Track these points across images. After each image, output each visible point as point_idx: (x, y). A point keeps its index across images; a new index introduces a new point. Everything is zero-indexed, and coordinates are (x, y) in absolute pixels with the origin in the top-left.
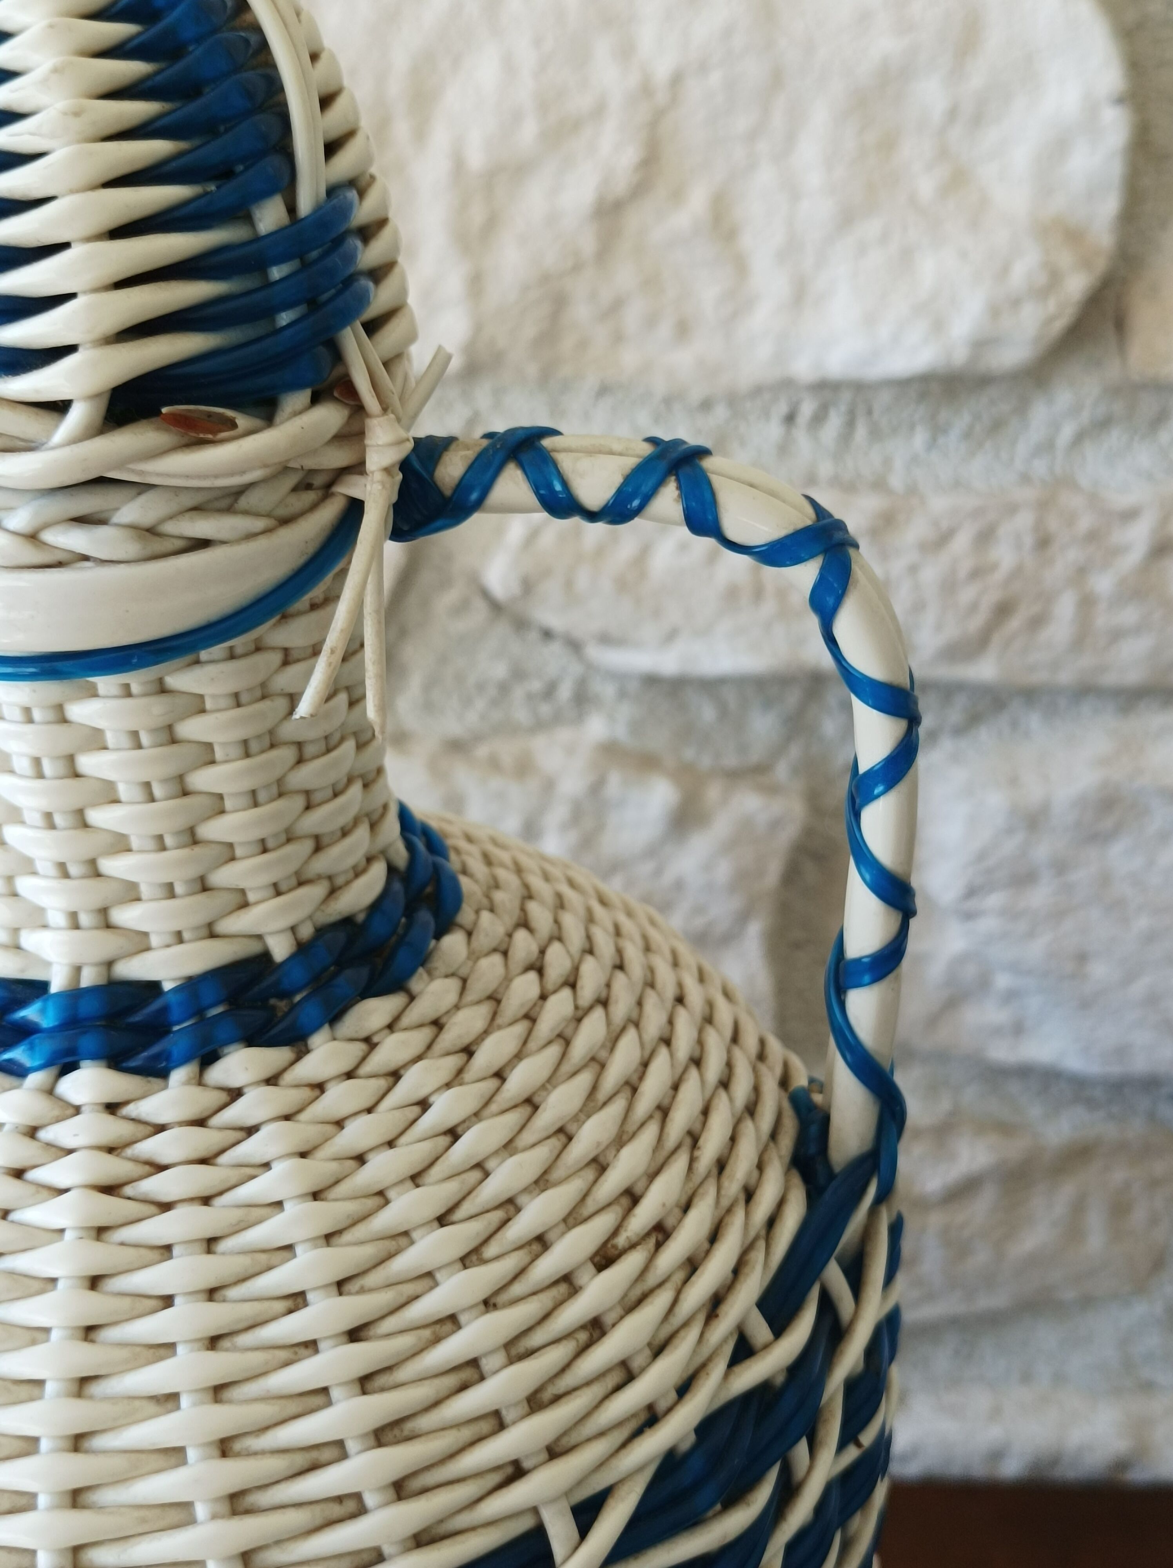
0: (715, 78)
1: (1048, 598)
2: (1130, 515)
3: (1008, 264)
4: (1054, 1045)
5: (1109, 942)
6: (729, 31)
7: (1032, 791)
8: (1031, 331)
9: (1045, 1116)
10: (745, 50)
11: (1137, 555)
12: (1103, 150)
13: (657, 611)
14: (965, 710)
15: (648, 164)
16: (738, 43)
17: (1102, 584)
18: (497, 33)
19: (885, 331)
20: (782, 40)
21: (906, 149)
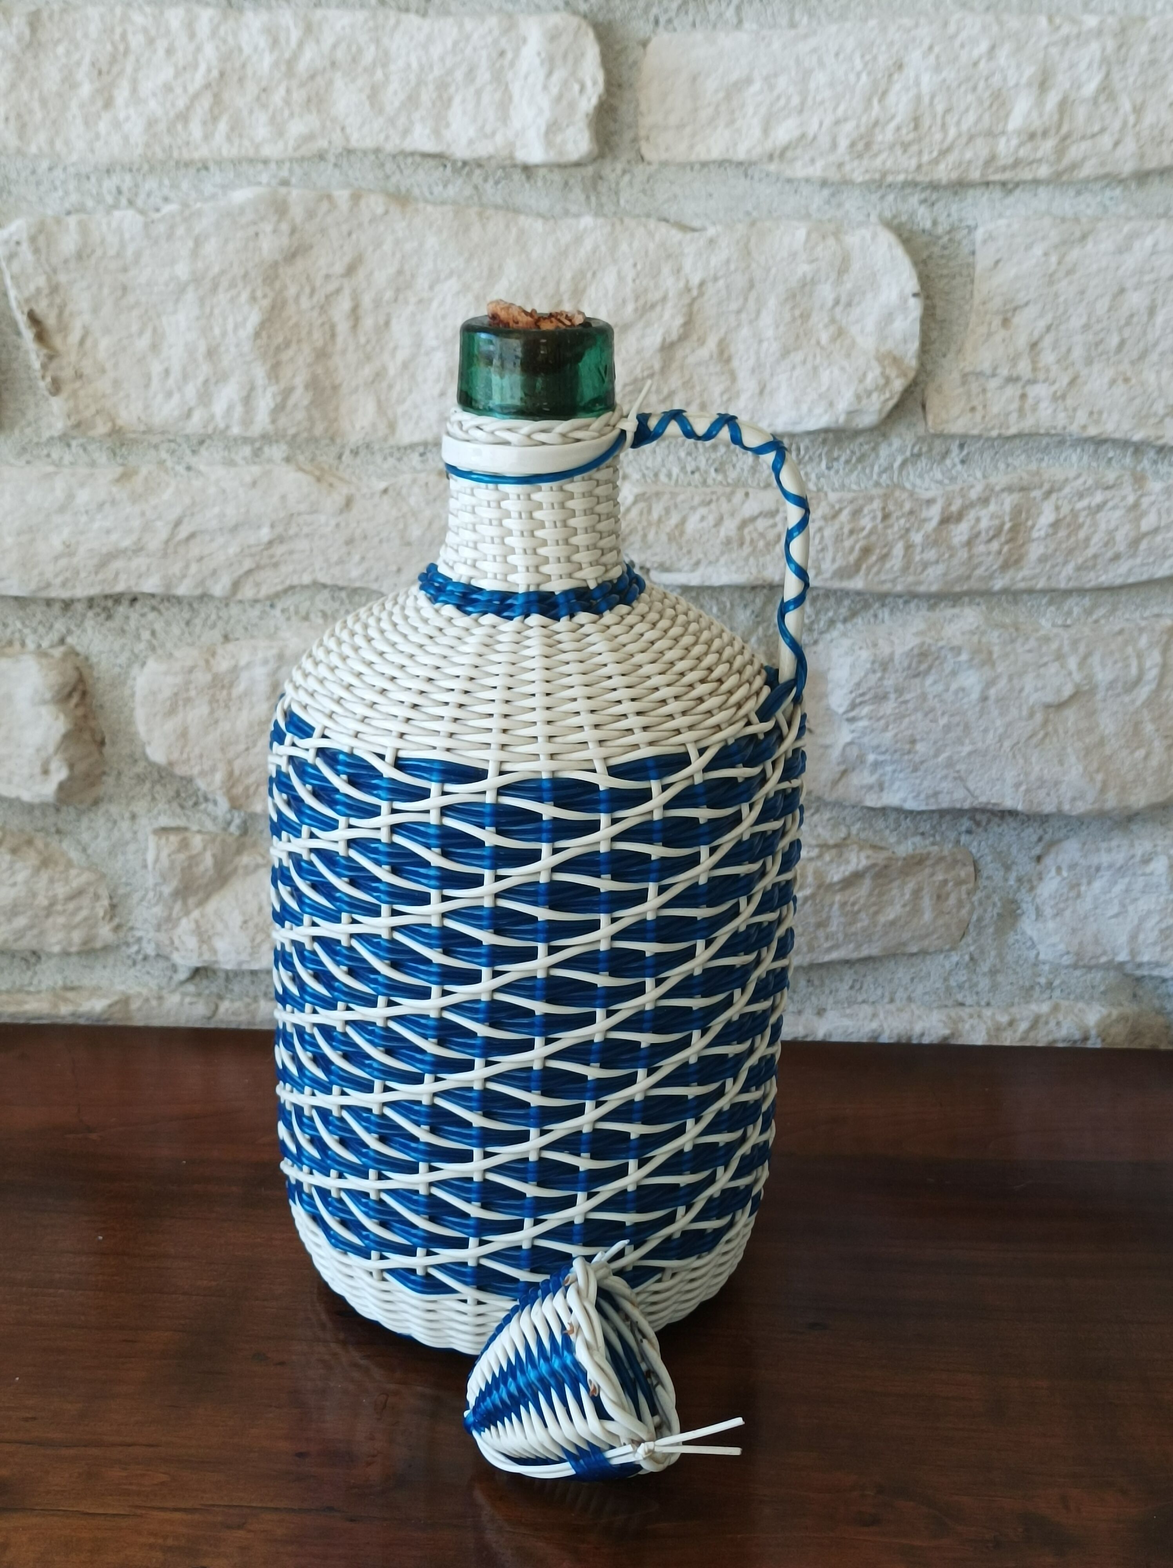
0: (721, 283)
1: (890, 546)
2: (930, 502)
3: (865, 375)
4: (901, 795)
5: (928, 733)
6: (728, 261)
7: (885, 649)
8: (877, 406)
9: (899, 842)
10: (736, 270)
11: (934, 523)
12: (910, 319)
13: (689, 552)
14: (850, 609)
15: (688, 324)
16: (732, 267)
17: (917, 538)
18: (615, 261)
19: (805, 408)
20: (754, 265)
21: (814, 319)
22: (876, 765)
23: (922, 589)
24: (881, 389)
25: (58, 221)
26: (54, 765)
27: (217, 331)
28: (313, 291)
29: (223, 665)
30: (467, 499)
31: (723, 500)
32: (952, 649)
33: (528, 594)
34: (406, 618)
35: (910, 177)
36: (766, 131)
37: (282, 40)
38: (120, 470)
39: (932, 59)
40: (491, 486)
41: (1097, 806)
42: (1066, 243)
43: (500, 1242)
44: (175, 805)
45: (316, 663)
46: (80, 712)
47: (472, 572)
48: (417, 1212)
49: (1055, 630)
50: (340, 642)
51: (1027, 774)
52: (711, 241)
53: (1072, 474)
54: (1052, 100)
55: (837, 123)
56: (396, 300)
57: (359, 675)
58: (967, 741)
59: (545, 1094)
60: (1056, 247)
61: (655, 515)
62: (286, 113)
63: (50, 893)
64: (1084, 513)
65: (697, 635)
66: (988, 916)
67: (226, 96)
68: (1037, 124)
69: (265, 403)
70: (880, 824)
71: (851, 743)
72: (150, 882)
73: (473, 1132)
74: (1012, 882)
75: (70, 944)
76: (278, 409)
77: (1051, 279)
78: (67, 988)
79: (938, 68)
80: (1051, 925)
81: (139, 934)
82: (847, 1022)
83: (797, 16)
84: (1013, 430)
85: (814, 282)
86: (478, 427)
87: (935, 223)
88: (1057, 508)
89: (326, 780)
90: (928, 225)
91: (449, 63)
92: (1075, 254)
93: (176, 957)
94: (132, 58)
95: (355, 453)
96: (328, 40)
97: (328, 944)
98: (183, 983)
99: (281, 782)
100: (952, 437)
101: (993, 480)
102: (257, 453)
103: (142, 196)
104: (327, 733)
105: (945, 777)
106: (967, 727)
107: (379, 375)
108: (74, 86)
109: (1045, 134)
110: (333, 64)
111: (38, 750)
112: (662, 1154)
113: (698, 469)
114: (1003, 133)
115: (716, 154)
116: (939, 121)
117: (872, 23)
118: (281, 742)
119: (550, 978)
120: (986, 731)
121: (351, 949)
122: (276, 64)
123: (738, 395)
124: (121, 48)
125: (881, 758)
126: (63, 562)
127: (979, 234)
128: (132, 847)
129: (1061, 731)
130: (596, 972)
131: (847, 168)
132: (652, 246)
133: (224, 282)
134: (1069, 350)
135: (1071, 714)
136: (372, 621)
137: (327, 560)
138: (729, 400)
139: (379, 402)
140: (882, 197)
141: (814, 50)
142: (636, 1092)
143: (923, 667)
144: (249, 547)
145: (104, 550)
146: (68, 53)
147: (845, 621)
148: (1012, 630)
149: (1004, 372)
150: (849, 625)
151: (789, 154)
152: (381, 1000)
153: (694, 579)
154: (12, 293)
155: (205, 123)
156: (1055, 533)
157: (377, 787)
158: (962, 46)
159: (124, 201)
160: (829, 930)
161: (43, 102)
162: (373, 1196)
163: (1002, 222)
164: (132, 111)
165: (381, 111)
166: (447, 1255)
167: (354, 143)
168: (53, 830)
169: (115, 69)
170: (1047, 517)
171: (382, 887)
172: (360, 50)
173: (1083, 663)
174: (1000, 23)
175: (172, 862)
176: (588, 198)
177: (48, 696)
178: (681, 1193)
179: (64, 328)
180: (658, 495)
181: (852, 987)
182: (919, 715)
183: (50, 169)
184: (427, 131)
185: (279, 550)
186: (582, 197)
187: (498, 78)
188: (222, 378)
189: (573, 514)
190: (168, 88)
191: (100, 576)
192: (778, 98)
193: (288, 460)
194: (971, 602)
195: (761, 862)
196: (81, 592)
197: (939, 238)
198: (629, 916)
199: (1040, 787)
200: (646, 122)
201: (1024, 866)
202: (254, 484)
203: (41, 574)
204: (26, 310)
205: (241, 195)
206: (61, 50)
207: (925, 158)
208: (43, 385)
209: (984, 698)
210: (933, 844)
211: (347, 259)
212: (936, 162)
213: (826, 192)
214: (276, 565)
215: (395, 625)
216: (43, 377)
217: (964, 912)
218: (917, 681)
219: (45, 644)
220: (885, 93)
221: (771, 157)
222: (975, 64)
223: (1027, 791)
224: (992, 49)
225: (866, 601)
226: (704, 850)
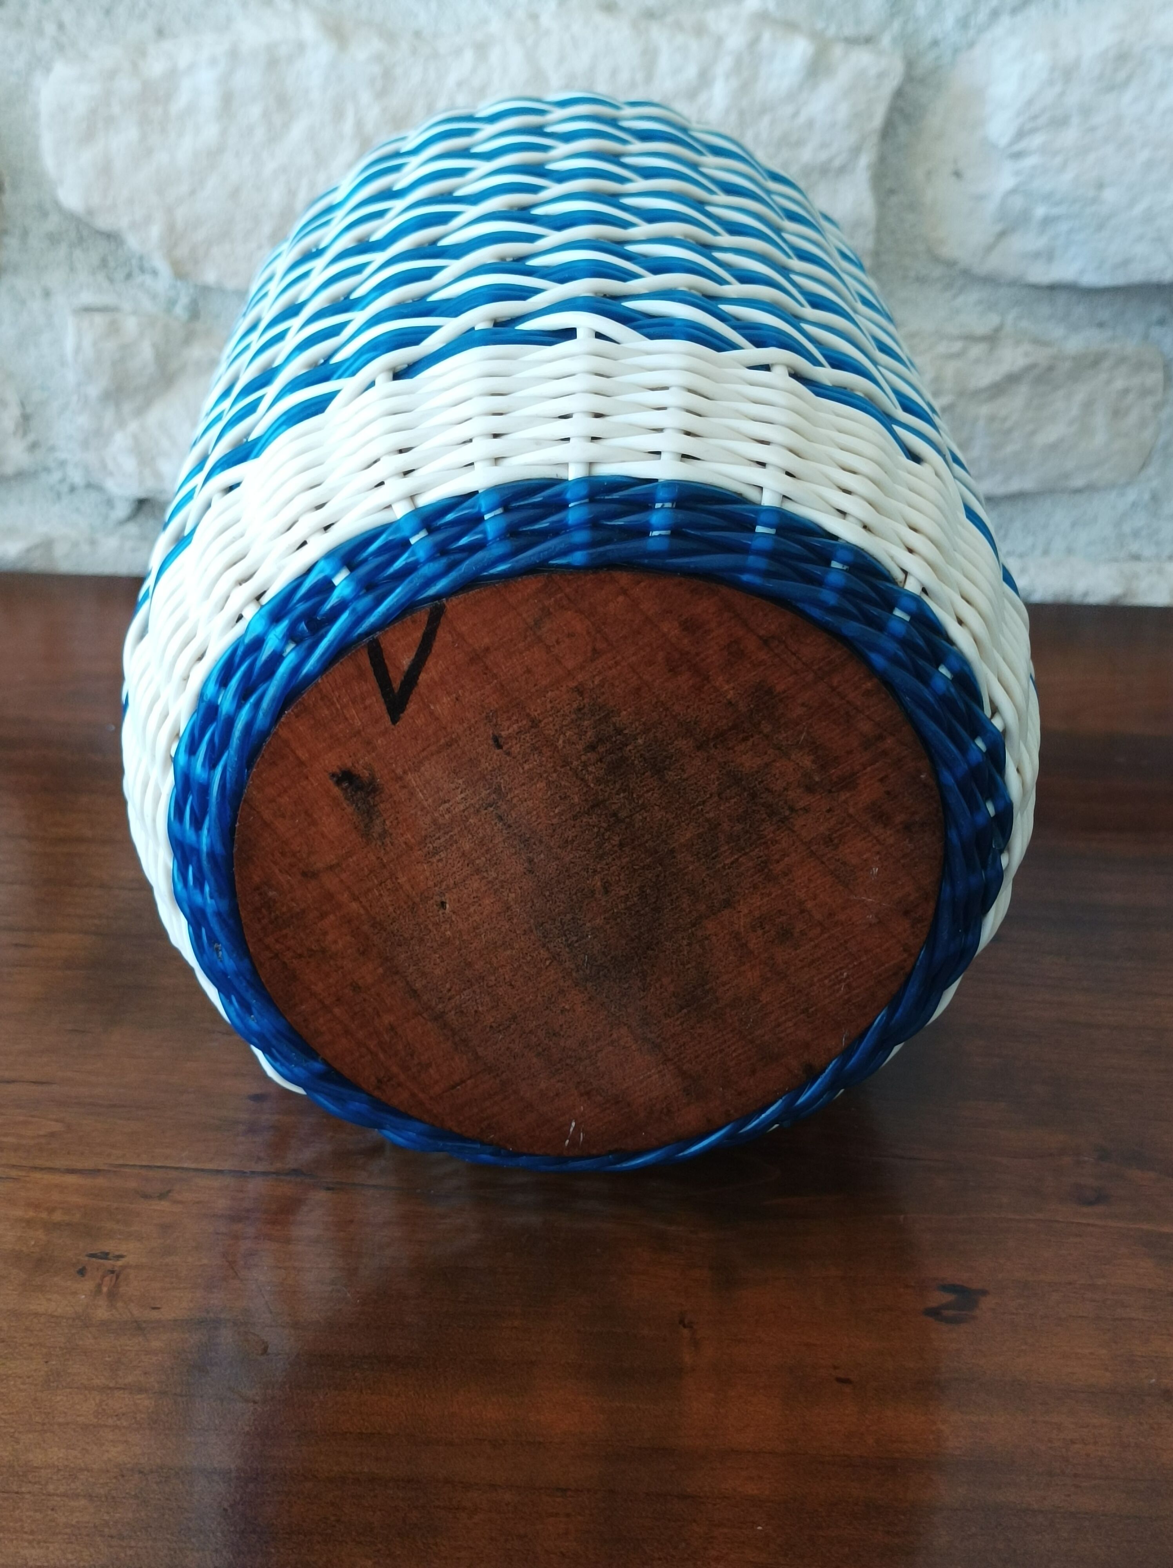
4: (1077, 265)
5: (1120, 174)
9: (1067, 336)
22: (1047, 222)
29: (156, 67)
44: (101, 277)
70: (1044, 310)
71: (1014, 191)
72: (72, 381)
81: (62, 455)
93: (112, 486)
98: (122, 521)
105: (1140, 238)
125: (1055, 211)
128: (46, 337)
143: (1121, 76)
147: (1013, 12)
150: (1018, 19)
175: (99, 352)
182: (1110, 148)
210: (1113, 338)
217: (1147, 433)
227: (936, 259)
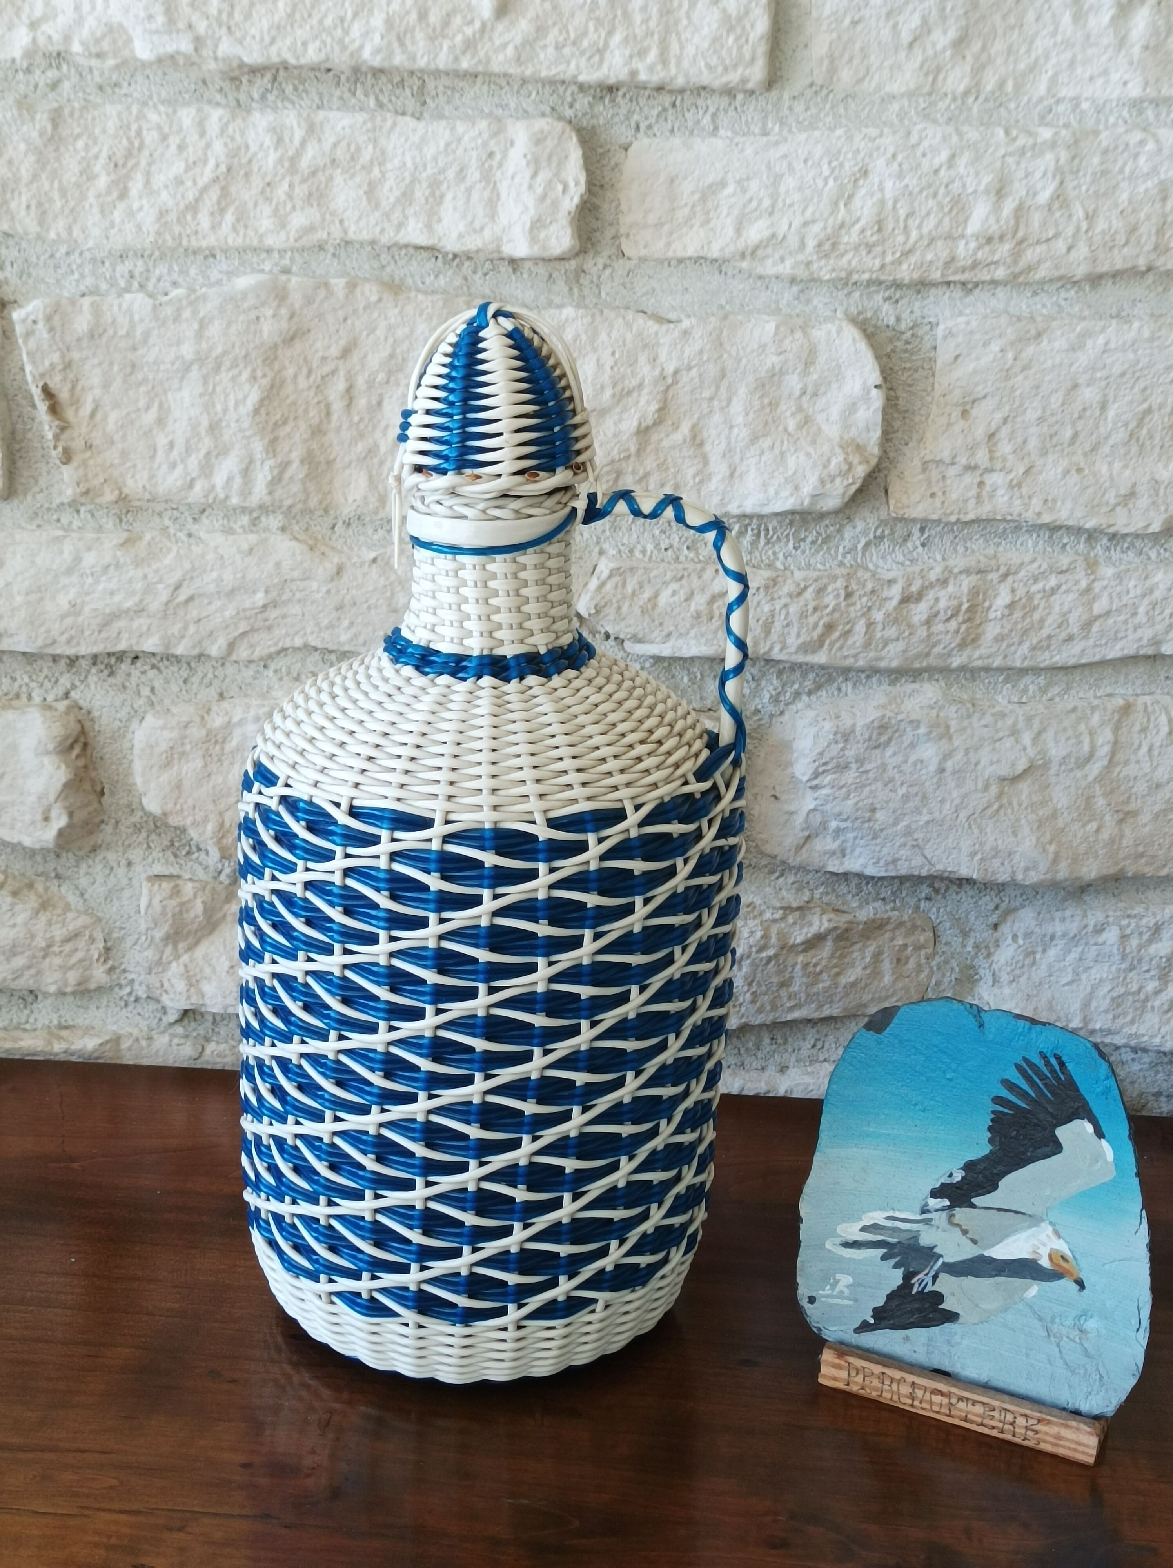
0: (694, 372)
1: (851, 622)
2: (891, 582)
3: (829, 461)
4: (862, 861)
5: (887, 802)
6: (701, 352)
7: (847, 722)
8: (841, 490)
9: (860, 907)
10: (709, 360)
11: (895, 602)
12: (873, 408)
13: (661, 624)
14: (814, 682)
15: (663, 409)
16: (705, 358)
17: (878, 616)
18: (595, 350)
19: (771, 491)
20: (725, 356)
21: (783, 407)
22: (838, 831)
23: (883, 664)
24: (843, 475)
25: (73, 302)
26: (54, 814)
27: (219, 407)
28: (310, 372)
29: (217, 721)
30: (429, 569)
31: (694, 576)
32: (911, 722)
33: (481, 657)
34: (369, 677)
35: (874, 276)
36: (739, 230)
37: (287, 140)
38: (125, 535)
39: (895, 165)
40: (449, 556)
41: (1049, 876)
42: (1022, 340)
43: (440, 1267)
44: (168, 853)
45: (285, 718)
46: (81, 763)
47: (431, 636)
48: (363, 1238)
49: (1010, 707)
50: (307, 698)
51: (982, 844)
52: (686, 333)
53: (1027, 559)
54: (1009, 207)
55: (805, 224)
56: (388, 382)
57: (322, 729)
58: (925, 811)
59: (484, 1127)
60: (1012, 344)
61: (629, 589)
62: (289, 206)
63: (48, 935)
64: (1039, 596)
65: (641, 700)
66: (946, 980)
67: (233, 189)
68: (994, 229)
69: (262, 476)
70: (843, 889)
71: (814, 810)
72: (143, 927)
73: (416, 1162)
74: (969, 949)
75: (66, 984)
76: (275, 482)
77: (1008, 374)
78: (61, 1027)
79: (900, 176)
80: (1007, 991)
81: (131, 976)
82: (807, 1079)
83: (770, 125)
84: (971, 516)
85: (782, 373)
86: (439, 502)
87: (898, 319)
88: (1013, 591)
89: (286, 825)
90: (892, 321)
91: (441, 164)
92: (1030, 350)
93: (166, 1000)
94: (146, 153)
95: (348, 524)
96: (329, 139)
97: (286, 981)
98: (171, 1025)
99: (248, 828)
100: (914, 521)
101: (951, 563)
102: (255, 522)
103: (153, 280)
104: (290, 782)
105: (904, 845)
106: (924, 797)
107: (372, 451)
108: (92, 178)
109: (1002, 238)
110: (333, 161)
111: (40, 798)
112: (596, 1189)
113: (671, 546)
114: (963, 236)
115: (691, 252)
116: (902, 225)
117: (839, 132)
118: (250, 791)
119: (489, 1017)
120: (943, 801)
121: (307, 985)
122: (280, 161)
123: (710, 477)
124: (137, 143)
125: (843, 825)
126: (69, 621)
127: (940, 331)
128: (127, 893)
129: (1015, 804)
130: (533, 1012)
131: (816, 266)
132: (629, 336)
133: (227, 363)
134: (1025, 442)
135: (1024, 787)
136: (338, 680)
137: (318, 624)
138: (701, 482)
139: (370, 477)
140: (850, 293)
141: (785, 156)
142: (571, 1128)
143: (883, 739)
144: (244, 610)
145: (108, 611)
146: (87, 147)
147: (810, 693)
148: (969, 706)
149: (963, 460)
150: (814, 698)
151: (760, 253)
152: (333, 1034)
153: (666, 650)
154: (28, 368)
155: (212, 214)
156: (1011, 615)
157: (332, 833)
158: (924, 155)
159: (135, 285)
160: (791, 989)
161: (63, 192)
162: (323, 1222)
163: (962, 319)
164: (144, 202)
165: (377, 206)
166: (390, 1279)
167: (351, 235)
168: (53, 875)
169: (130, 164)
170: (1003, 598)
171: (335, 927)
172: (358, 149)
173: (1035, 740)
174: (960, 134)
175: (164, 908)
176: (571, 289)
177: (51, 747)
178: (615, 1227)
179: (76, 402)
180: (632, 569)
181: (814, 1046)
182: (879, 785)
183: (68, 254)
184: (420, 225)
185: (273, 614)
186: (566, 289)
187: (487, 176)
188: (222, 451)
189: (525, 584)
190: (179, 181)
191: (104, 635)
192: (751, 200)
193: (283, 529)
194: (929, 679)
195: (695, 915)
196: (85, 649)
197: (903, 333)
198: (566, 960)
199: (994, 857)
200: (626, 220)
201: (980, 932)
202: (251, 550)
203: (48, 631)
204: (41, 384)
205: (244, 282)
206: (80, 144)
207: (889, 258)
208: (55, 454)
209: (942, 770)
210: (893, 909)
211: (342, 343)
212: (900, 262)
213: (795, 289)
214: (269, 628)
215: (358, 683)
216: (55, 448)
217: (923, 976)
218: (878, 751)
219: (50, 698)
220: (851, 197)
221: (743, 255)
222: (936, 172)
223: (982, 860)
224: (953, 157)
225: (830, 675)
226: (639, 900)
227: (763, 854)
